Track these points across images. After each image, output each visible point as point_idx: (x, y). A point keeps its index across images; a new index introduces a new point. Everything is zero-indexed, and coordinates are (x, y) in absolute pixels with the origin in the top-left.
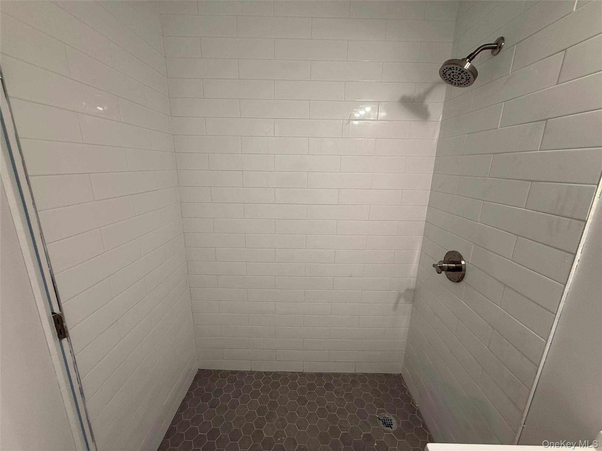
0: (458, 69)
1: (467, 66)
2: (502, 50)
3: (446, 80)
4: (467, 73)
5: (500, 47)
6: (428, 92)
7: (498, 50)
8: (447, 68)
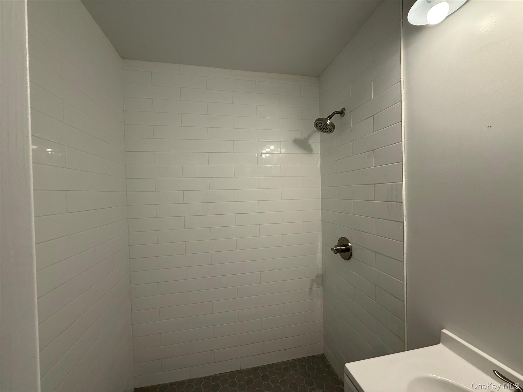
0: (324, 124)
1: (328, 122)
2: (345, 114)
3: (319, 129)
4: (329, 126)
5: (344, 113)
6: (309, 136)
7: (343, 114)
8: (318, 123)
